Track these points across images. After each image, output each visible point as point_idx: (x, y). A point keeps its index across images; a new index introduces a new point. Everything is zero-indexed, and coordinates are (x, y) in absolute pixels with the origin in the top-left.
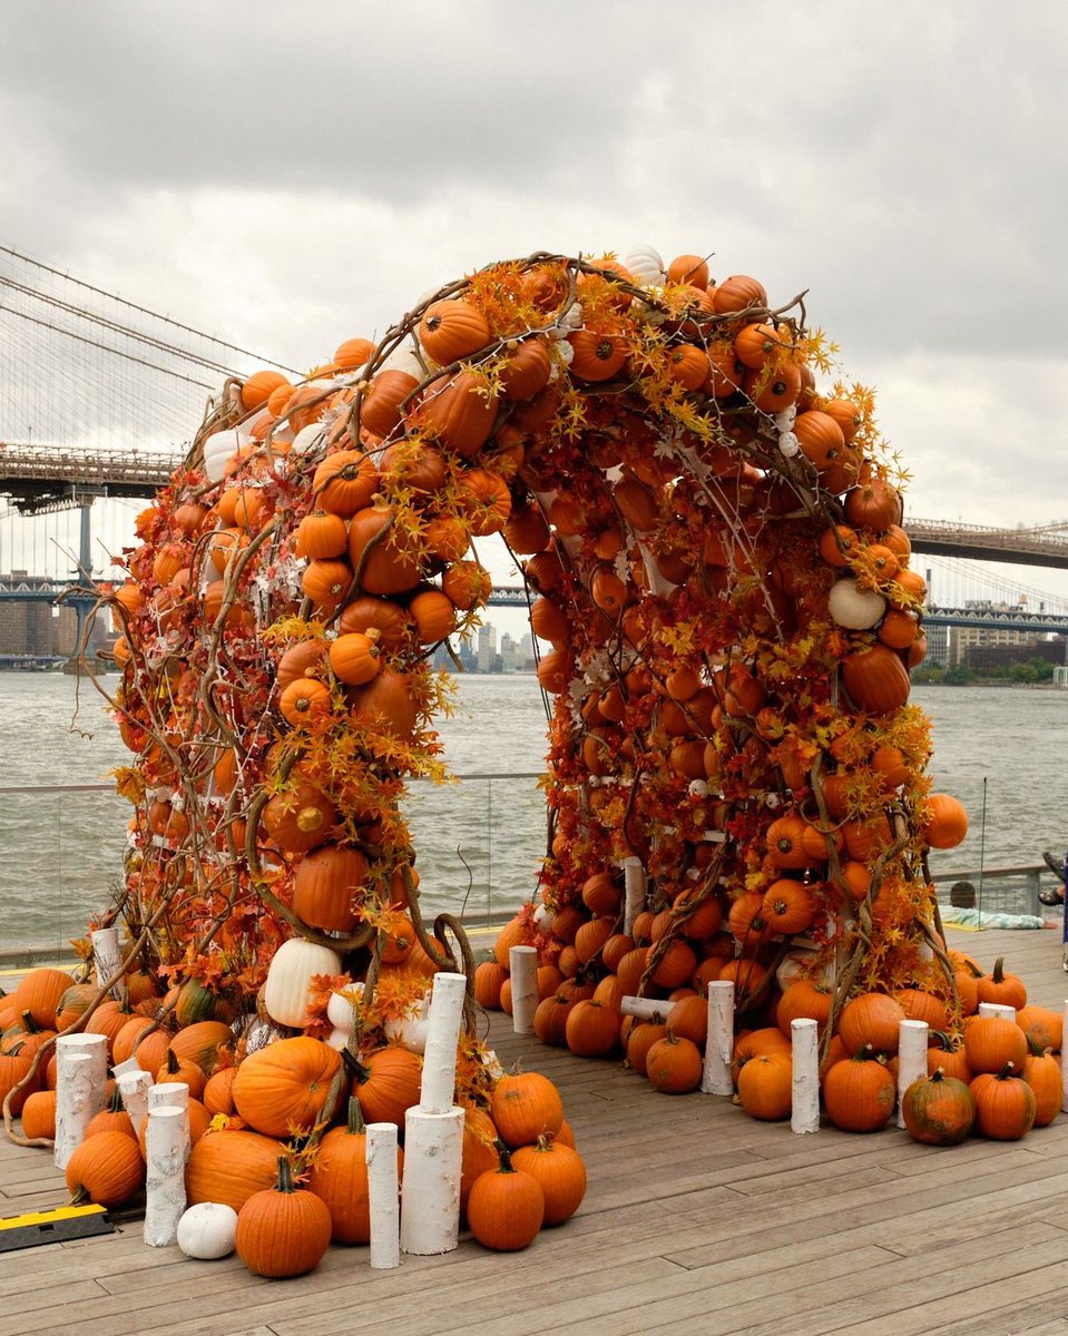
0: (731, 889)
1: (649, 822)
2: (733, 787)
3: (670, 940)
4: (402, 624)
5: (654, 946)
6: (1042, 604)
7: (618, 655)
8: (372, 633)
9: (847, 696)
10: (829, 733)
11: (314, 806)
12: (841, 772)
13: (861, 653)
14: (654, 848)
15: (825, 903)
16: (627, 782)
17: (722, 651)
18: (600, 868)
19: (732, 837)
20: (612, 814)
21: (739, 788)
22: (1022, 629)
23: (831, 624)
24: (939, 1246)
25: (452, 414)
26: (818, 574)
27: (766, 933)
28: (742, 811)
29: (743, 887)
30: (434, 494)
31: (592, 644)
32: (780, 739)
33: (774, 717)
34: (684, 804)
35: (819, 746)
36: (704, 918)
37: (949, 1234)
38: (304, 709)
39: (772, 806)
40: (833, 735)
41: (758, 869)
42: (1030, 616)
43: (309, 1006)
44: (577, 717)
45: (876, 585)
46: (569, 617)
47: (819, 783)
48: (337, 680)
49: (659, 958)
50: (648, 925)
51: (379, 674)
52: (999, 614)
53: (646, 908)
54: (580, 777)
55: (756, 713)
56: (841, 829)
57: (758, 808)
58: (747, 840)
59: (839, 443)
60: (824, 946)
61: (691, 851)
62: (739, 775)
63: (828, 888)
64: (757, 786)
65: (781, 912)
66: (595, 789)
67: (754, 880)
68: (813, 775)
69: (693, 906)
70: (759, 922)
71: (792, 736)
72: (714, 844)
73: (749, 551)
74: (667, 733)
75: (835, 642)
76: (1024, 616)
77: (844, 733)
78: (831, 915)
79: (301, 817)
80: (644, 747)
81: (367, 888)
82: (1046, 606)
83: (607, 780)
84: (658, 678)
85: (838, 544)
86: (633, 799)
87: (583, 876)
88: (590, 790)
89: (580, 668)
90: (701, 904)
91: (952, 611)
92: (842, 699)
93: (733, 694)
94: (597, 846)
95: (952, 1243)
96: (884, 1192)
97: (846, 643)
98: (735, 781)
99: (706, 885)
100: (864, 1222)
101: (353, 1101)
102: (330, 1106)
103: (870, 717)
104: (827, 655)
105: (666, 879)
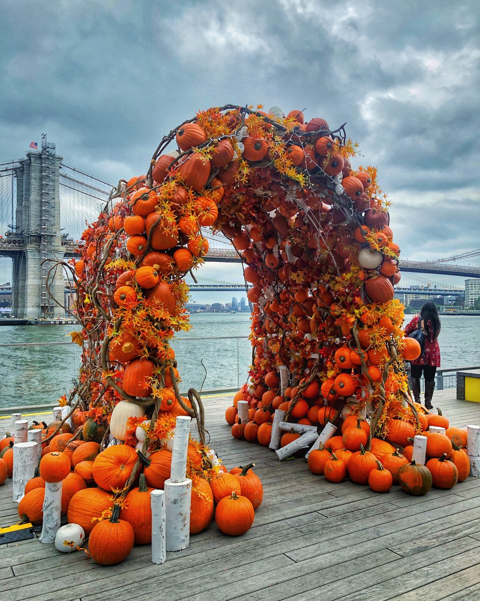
0: (321, 377)
1: (290, 351)
2: (321, 336)
3: (297, 398)
4: (169, 262)
5: (291, 401)
6: (435, 286)
7: (276, 286)
8: (156, 266)
9: (367, 297)
10: (360, 312)
11: (130, 342)
12: (366, 328)
13: (373, 279)
14: (292, 361)
15: (360, 383)
16: (281, 336)
17: (316, 282)
18: (272, 370)
19: (321, 356)
20: (275, 348)
21: (324, 336)
22: (429, 294)
23: (359, 267)
24: (420, 550)
25: (189, 171)
26: (354, 246)
27: (336, 395)
28: (325, 346)
29: (326, 377)
30: (181, 205)
31: (267, 283)
32: (340, 315)
33: (337, 307)
34: (302, 343)
35: (356, 317)
36: (311, 389)
37: (423, 542)
38: (123, 299)
39: (337, 343)
40: (362, 313)
41: (332, 369)
42: (432, 290)
43: (127, 431)
44: (262, 312)
45: (378, 248)
46: (258, 273)
47: (356, 333)
48: (139, 286)
49: (293, 405)
50: (290, 392)
51: (158, 284)
52: (421, 290)
53: (289, 385)
54: (264, 334)
55: (330, 305)
56: (367, 352)
57: (331, 344)
58: (327, 357)
59: (361, 189)
60: (361, 401)
61: (305, 362)
62: (324, 331)
63: (362, 377)
64: (331, 335)
65: (342, 387)
66: (270, 339)
67: (330, 374)
68: (354, 329)
69: (306, 384)
70: (333, 391)
71: (344, 314)
72: (315, 359)
73: (325, 239)
74: (296, 316)
75: (361, 275)
76: (429, 290)
77: (366, 312)
78: (363, 388)
79: (123, 347)
80: (287, 322)
81: (153, 378)
82: (437, 287)
83: (274, 335)
84: (291, 294)
85: (362, 232)
86: (283, 342)
87: (265, 373)
88: (268, 340)
89: (263, 293)
90: (309, 384)
91: (406, 289)
92: (365, 297)
93: (320, 298)
94: (271, 361)
95: (426, 549)
96: (390, 516)
97: (366, 274)
98: (322, 333)
99: (311, 376)
100: (382, 534)
101: (142, 475)
102: (132, 478)
103: (377, 305)
104: (358, 280)
105: (297, 374)
